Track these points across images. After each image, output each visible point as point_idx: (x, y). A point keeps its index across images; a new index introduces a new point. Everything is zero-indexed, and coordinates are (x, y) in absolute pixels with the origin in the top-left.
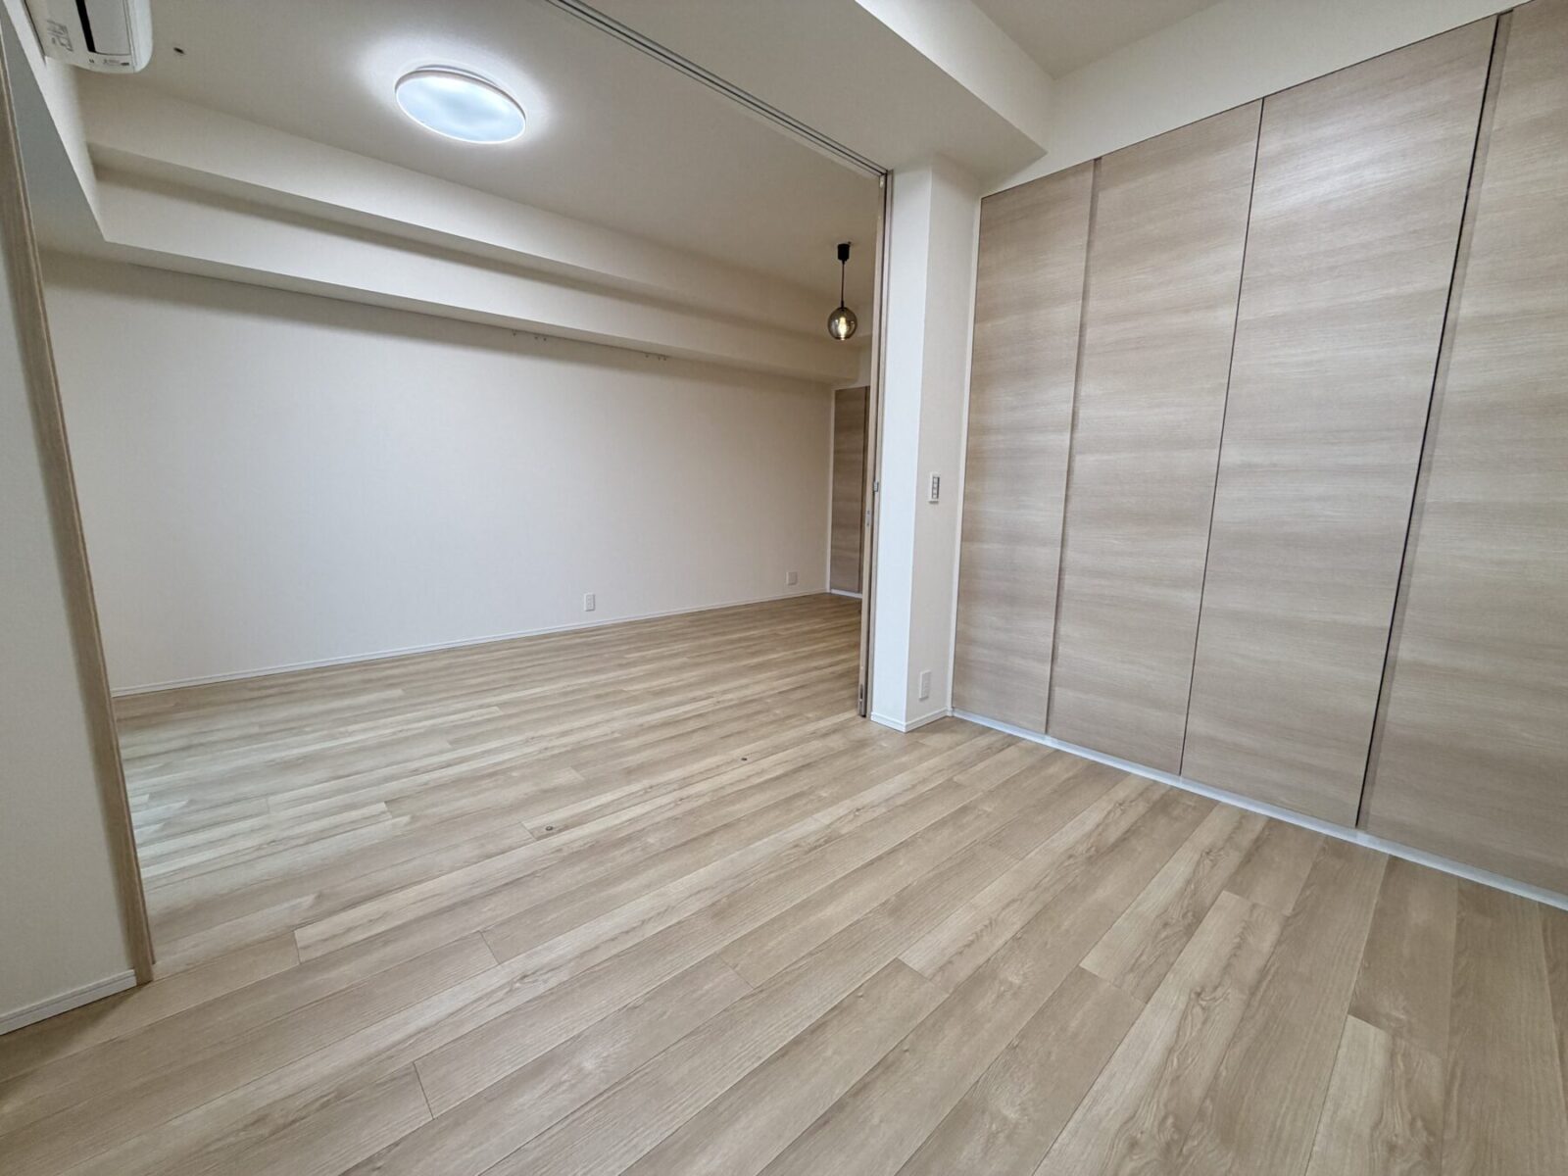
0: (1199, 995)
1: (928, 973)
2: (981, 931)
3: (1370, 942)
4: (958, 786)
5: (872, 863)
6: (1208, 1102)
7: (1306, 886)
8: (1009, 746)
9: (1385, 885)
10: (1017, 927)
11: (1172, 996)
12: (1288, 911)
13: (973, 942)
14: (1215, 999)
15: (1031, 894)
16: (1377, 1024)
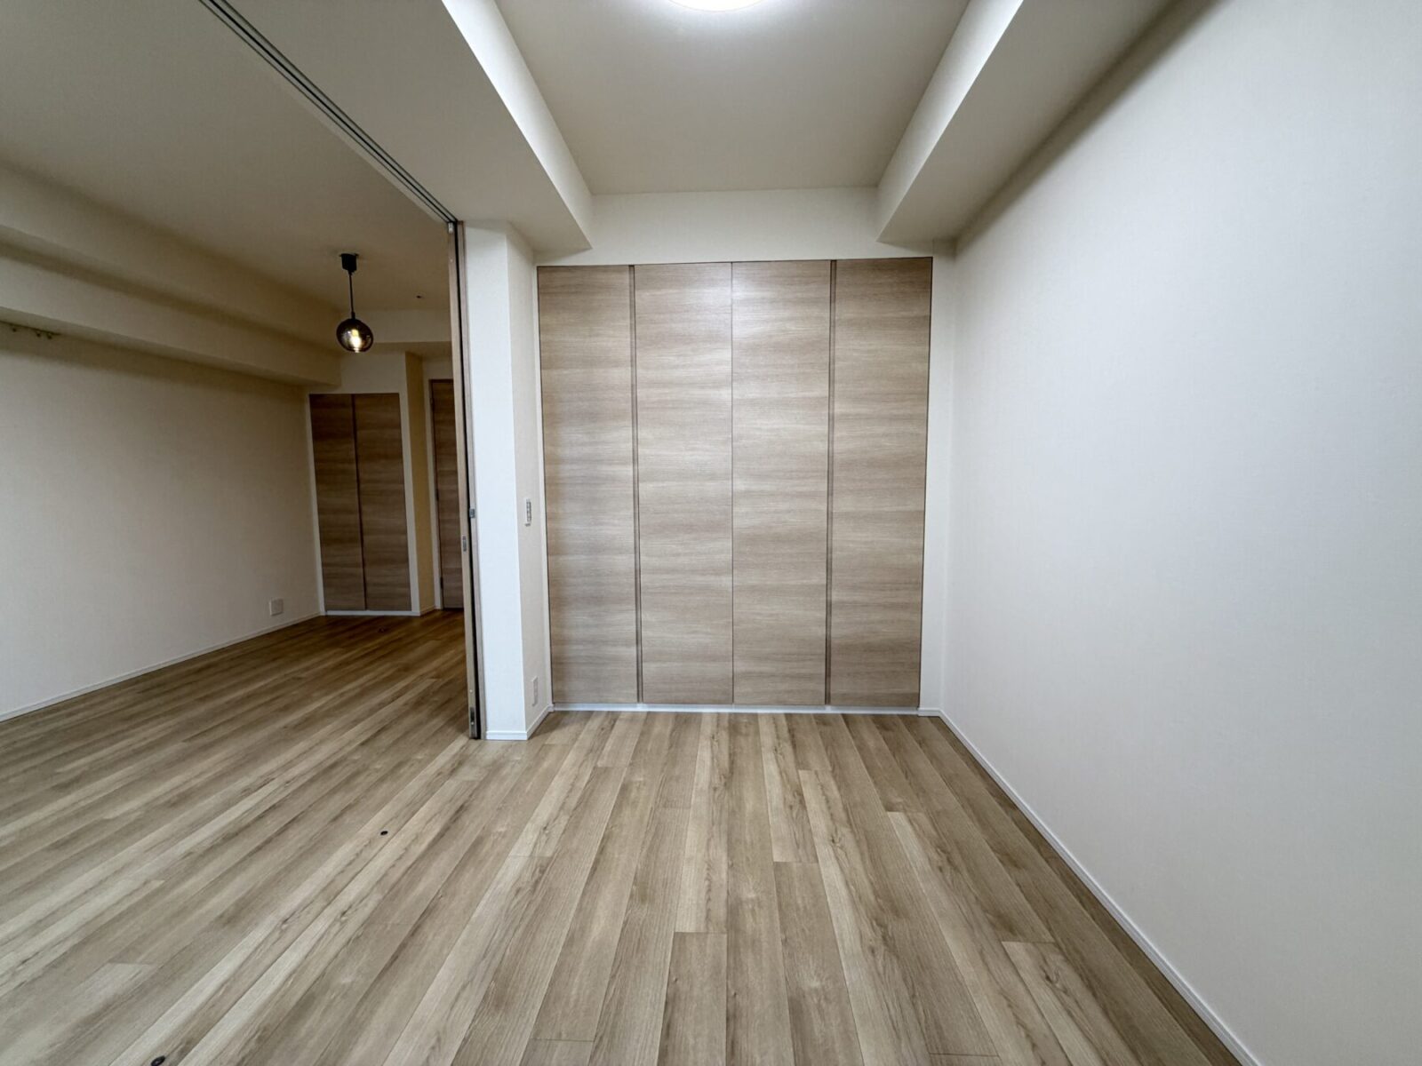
0: (833, 841)
1: (702, 929)
2: (708, 874)
3: (867, 767)
4: (606, 770)
5: (594, 869)
6: (879, 900)
7: (826, 749)
8: (615, 721)
9: (850, 731)
10: (724, 858)
11: (824, 851)
12: (830, 769)
13: (709, 886)
14: (840, 839)
15: (714, 828)
16: (897, 811)
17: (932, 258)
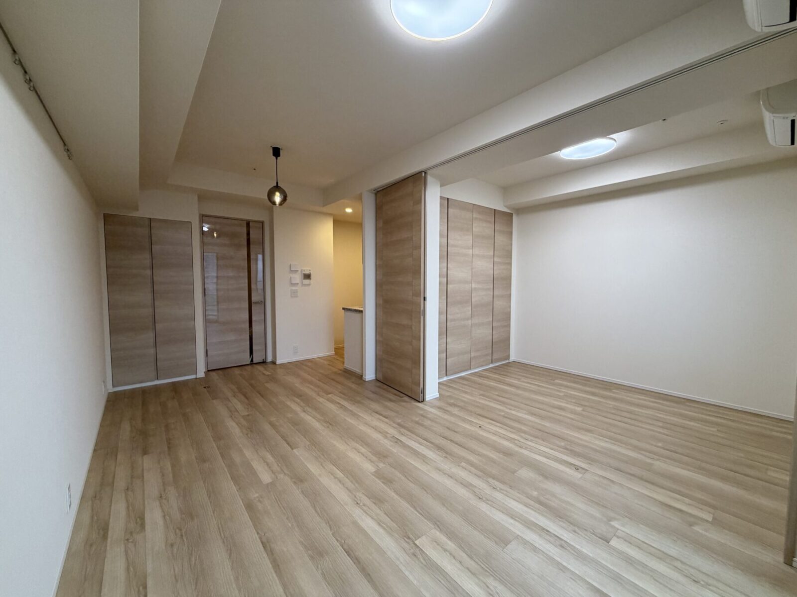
17: (512, 214)
